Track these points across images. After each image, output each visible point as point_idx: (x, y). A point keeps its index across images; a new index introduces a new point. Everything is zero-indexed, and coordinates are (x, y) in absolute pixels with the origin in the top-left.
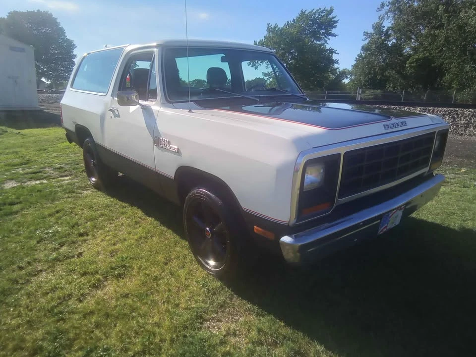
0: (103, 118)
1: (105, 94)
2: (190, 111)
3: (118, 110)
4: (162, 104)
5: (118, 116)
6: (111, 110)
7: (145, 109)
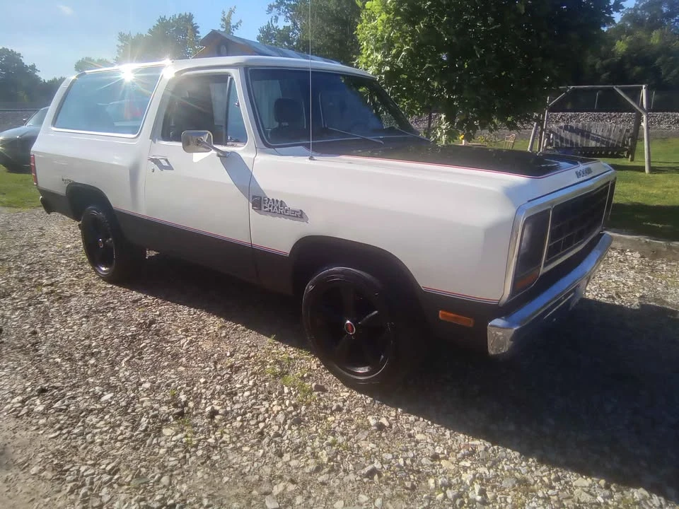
0: (134, 172)
1: (135, 136)
2: (311, 158)
3: (166, 160)
4: (258, 150)
5: (170, 168)
6: (152, 160)
7: (224, 157)
